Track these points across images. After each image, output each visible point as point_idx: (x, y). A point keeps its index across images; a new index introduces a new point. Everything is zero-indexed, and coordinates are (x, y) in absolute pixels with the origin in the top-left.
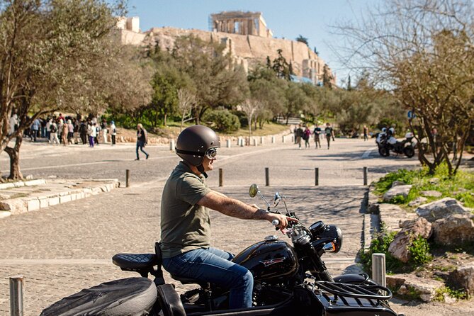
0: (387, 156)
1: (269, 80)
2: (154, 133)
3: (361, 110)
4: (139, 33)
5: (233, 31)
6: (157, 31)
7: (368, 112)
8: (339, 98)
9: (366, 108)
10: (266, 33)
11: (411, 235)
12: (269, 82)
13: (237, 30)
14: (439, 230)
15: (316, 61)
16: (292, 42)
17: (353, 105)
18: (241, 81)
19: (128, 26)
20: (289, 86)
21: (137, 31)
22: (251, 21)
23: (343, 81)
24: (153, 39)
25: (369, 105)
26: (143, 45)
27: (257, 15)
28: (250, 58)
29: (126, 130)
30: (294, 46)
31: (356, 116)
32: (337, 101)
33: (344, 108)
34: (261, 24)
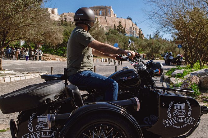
0: (169, 65)
1: (115, 35)
2: (64, 56)
3: (156, 47)
4: (58, 15)
5: (99, 14)
6: (65, 14)
7: (159, 48)
8: (146, 42)
9: (158, 47)
10: (114, 15)
11: (190, 83)
12: (115, 36)
13: (101, 14)
14: (203, 81)
15: (135, 27)
16: (125, 19)
17: (153, 45)
18: (103, 34)
19: (53, 12)
20: (124, 37)
21: (57, 14)
22: (107, 10)
23: (148, 35)
24: (64, 18)
25: (159, 45)
26: (59, 20)
27: (110, 7)
28: (107, 26)
29: (51, 55)
30: (126, 21)
31: (154, 50)
32: (145, 43)
33: (149, 47)
34: (111, 12)
